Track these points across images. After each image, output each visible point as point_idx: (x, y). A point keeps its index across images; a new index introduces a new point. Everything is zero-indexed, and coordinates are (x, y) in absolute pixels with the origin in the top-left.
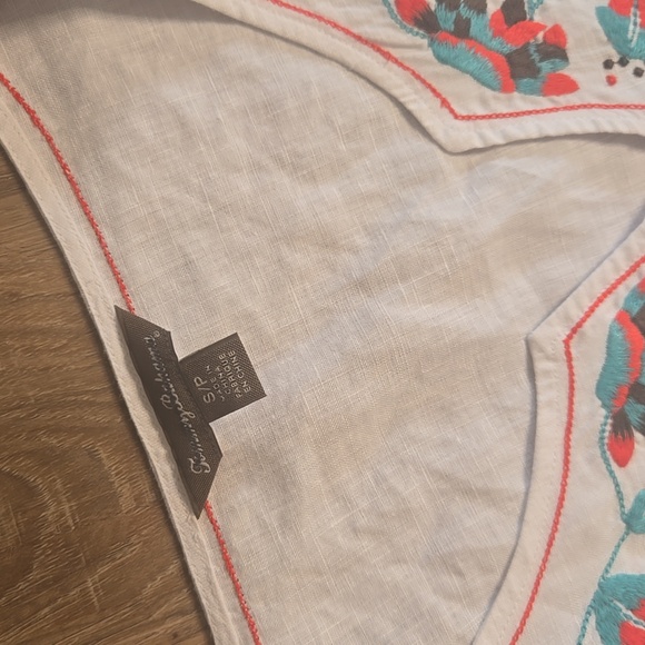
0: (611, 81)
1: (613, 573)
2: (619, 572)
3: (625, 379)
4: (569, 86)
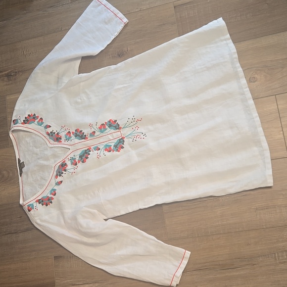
0: (65, 142)
1: (53, 188)
2: (55, 188)
3: (59, 171)
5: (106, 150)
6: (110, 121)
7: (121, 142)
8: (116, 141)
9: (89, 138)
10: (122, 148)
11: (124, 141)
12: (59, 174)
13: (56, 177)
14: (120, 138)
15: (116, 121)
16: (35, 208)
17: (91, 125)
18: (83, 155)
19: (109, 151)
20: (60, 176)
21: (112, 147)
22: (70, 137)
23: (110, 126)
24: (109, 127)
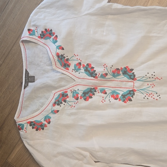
0: (72, 71)
1: (48, 115)
2: (50, 116)
3: (58, 99)
4: (68, 69)
5: (113, 96)
6: (126, 68)
7: (131, 94)
8: (125, 90)
9: (99, 78)
10: (131, 100)
11: (134, 94)
12: (58, 102)
13: (54, 104)
14: (131, 89)
15: (132, 70)
16: (24, 129)
17: (105, 66)
18: (87, 93)
19: (116, 99)
20: (58, 105)
21: (120, 96)
22: (79, 69)
23: (125, 73)
24: (123, 74)
